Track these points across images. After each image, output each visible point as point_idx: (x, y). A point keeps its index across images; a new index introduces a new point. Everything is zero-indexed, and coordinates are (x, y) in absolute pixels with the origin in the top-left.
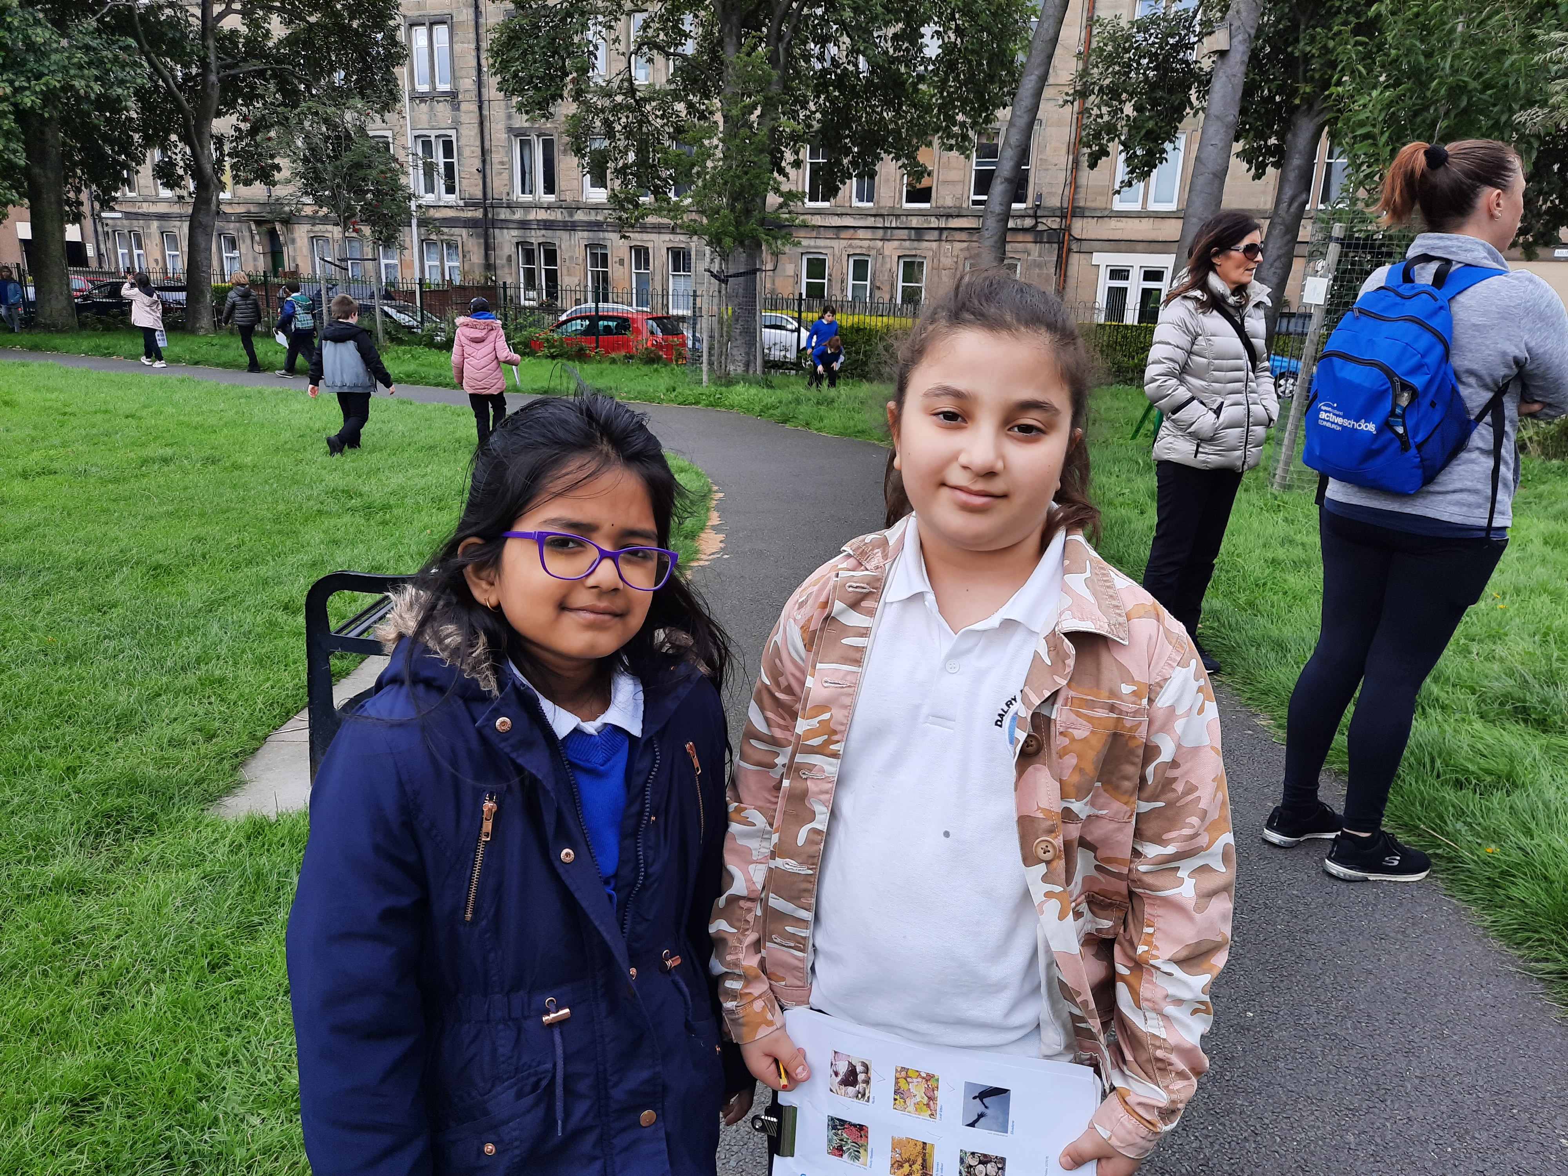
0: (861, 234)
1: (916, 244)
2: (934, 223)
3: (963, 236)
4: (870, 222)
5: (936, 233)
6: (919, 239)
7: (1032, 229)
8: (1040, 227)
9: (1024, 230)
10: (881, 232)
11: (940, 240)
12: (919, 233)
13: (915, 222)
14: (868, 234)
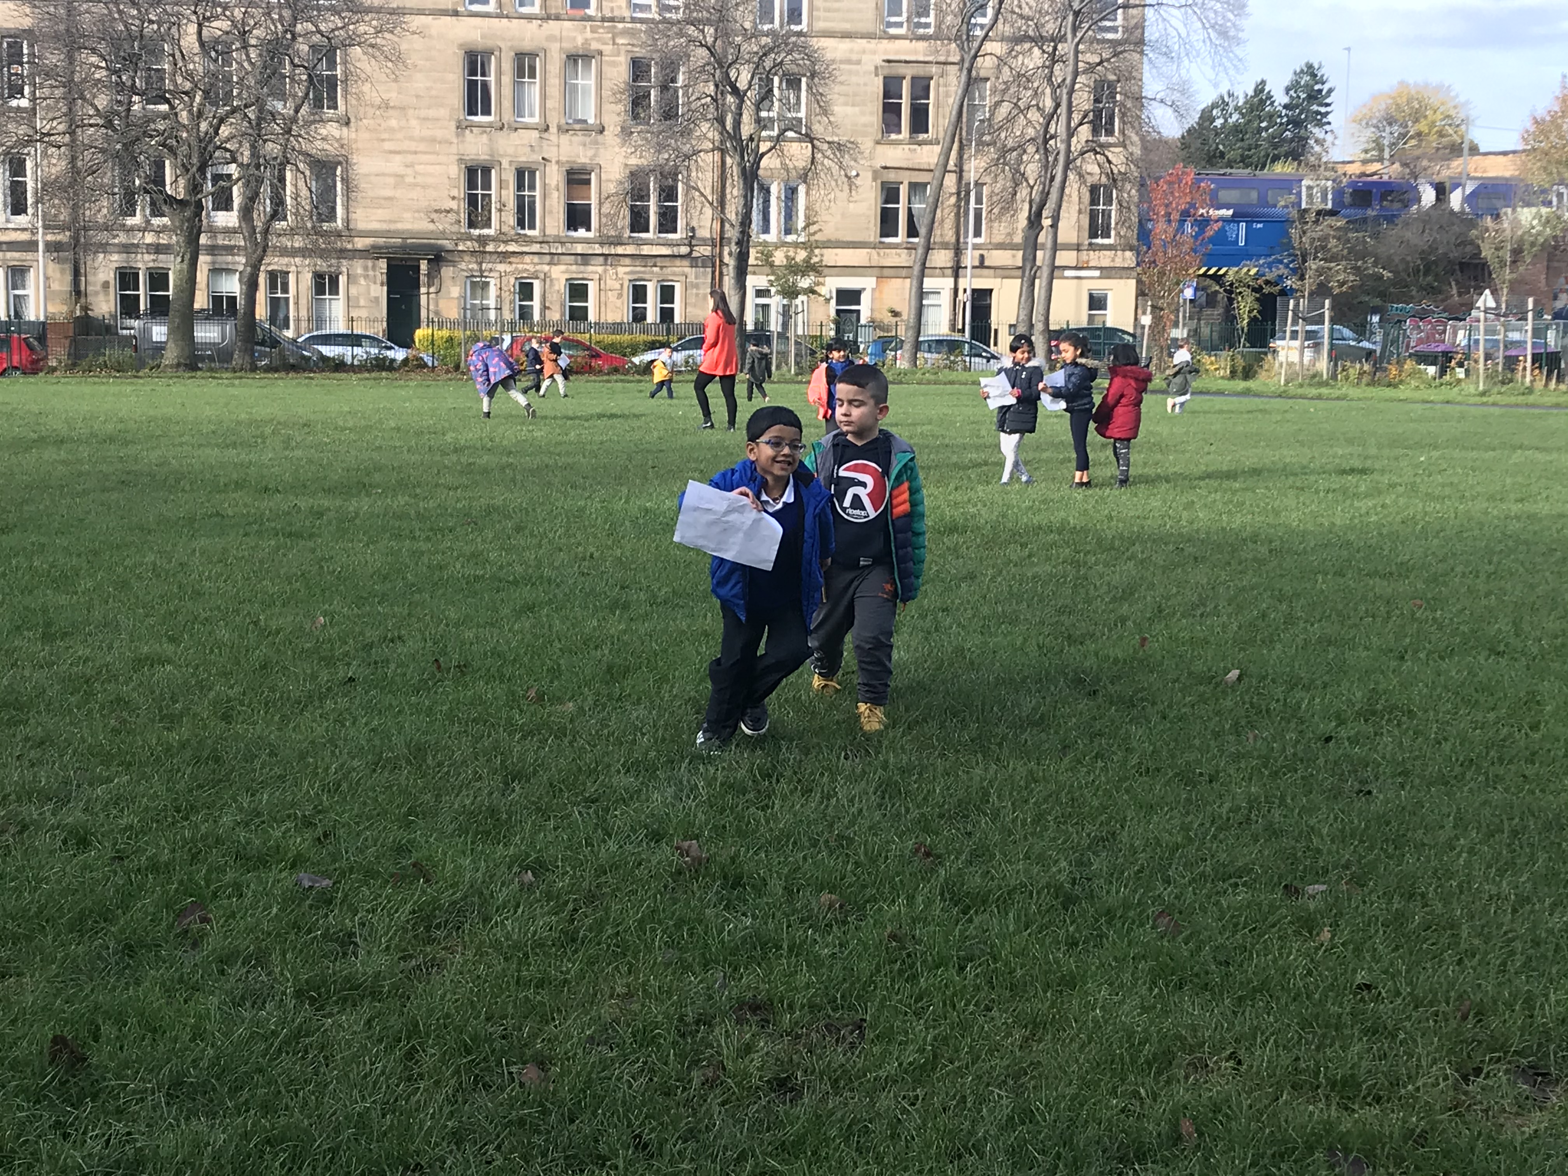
0: (527, 258)
1: (582, 268)
2: (598, 250)
3: (627, 261)
4: (536, 248)
5: (601, 259)
6: (586, 264)
7: (688, 256)
8: (695, 254)
9: (681, 257)
10: (548, 258)
11: (606, 264)
12: (585, 258)
13: (579, 249)
14: (536, 259)
